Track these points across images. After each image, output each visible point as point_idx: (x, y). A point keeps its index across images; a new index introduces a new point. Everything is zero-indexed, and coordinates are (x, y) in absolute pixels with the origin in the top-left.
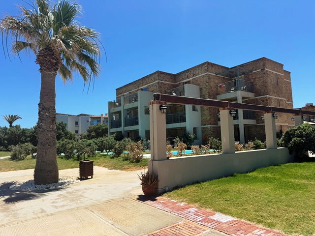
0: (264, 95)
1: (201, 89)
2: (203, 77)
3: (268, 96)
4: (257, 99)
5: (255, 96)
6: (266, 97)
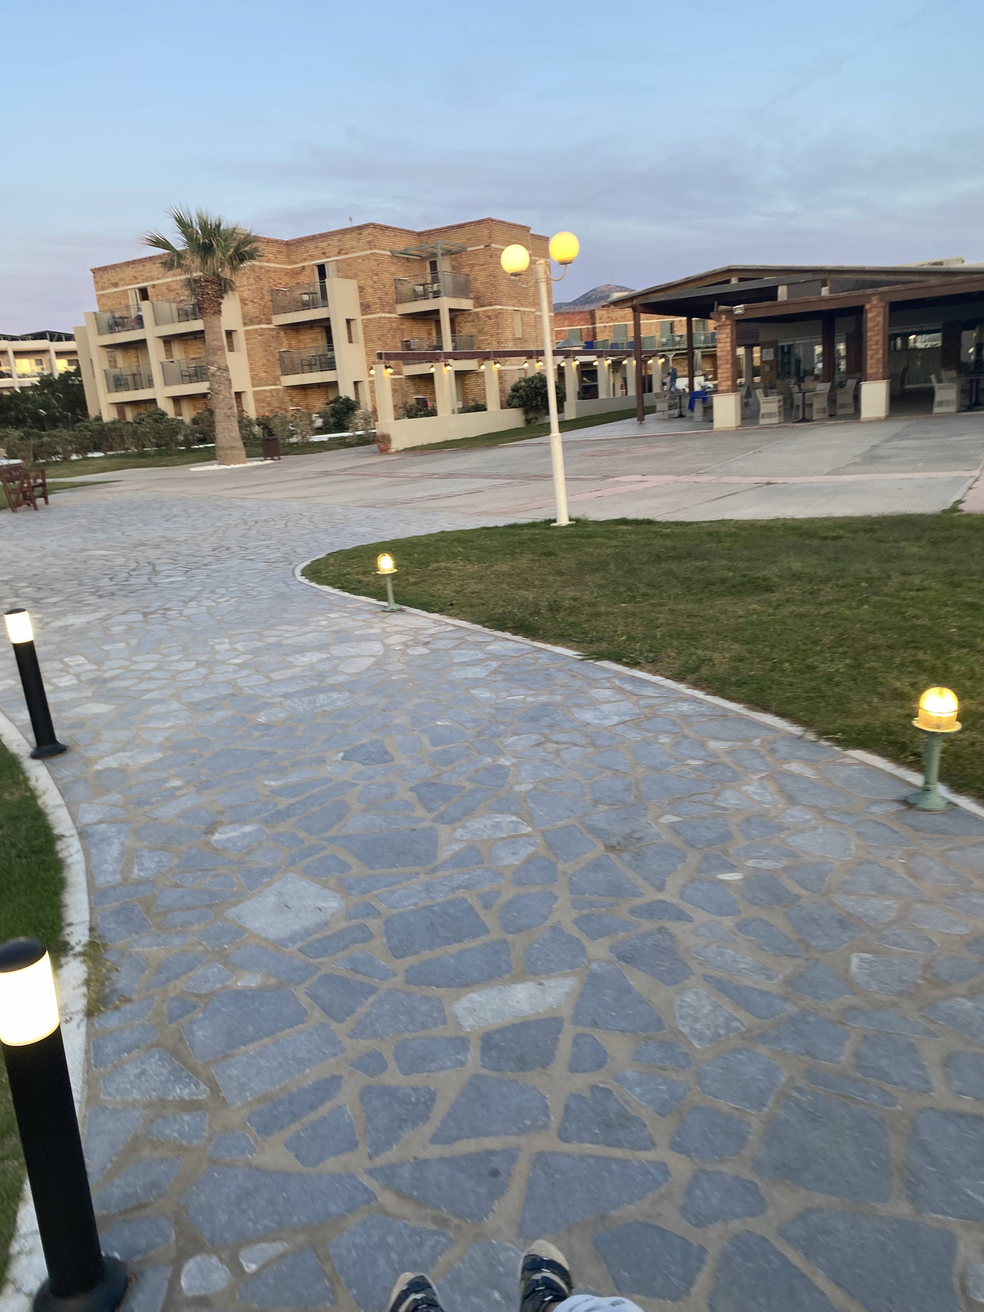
0: (491, 305)
1: (361, 289)
2: (364, 258)
3: (498, 307)
4: (477, 313)
5: (475, 307)
6: (494, 310)
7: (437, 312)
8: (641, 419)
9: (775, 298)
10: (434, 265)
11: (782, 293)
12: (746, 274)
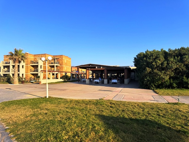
3: (63, 66)
4: (60, 66)
7: (54, 66)
8: (79, 82)
9: (96, 68)
10: (55, 60)
11: (96, 67)
12: (92, 65)
